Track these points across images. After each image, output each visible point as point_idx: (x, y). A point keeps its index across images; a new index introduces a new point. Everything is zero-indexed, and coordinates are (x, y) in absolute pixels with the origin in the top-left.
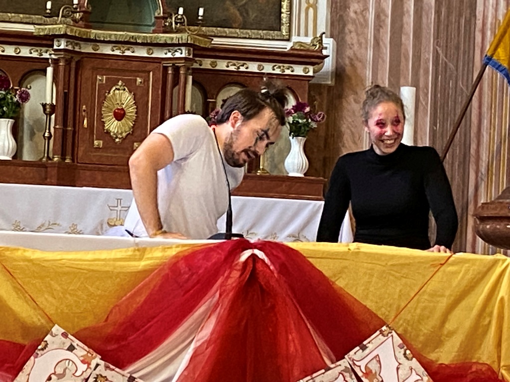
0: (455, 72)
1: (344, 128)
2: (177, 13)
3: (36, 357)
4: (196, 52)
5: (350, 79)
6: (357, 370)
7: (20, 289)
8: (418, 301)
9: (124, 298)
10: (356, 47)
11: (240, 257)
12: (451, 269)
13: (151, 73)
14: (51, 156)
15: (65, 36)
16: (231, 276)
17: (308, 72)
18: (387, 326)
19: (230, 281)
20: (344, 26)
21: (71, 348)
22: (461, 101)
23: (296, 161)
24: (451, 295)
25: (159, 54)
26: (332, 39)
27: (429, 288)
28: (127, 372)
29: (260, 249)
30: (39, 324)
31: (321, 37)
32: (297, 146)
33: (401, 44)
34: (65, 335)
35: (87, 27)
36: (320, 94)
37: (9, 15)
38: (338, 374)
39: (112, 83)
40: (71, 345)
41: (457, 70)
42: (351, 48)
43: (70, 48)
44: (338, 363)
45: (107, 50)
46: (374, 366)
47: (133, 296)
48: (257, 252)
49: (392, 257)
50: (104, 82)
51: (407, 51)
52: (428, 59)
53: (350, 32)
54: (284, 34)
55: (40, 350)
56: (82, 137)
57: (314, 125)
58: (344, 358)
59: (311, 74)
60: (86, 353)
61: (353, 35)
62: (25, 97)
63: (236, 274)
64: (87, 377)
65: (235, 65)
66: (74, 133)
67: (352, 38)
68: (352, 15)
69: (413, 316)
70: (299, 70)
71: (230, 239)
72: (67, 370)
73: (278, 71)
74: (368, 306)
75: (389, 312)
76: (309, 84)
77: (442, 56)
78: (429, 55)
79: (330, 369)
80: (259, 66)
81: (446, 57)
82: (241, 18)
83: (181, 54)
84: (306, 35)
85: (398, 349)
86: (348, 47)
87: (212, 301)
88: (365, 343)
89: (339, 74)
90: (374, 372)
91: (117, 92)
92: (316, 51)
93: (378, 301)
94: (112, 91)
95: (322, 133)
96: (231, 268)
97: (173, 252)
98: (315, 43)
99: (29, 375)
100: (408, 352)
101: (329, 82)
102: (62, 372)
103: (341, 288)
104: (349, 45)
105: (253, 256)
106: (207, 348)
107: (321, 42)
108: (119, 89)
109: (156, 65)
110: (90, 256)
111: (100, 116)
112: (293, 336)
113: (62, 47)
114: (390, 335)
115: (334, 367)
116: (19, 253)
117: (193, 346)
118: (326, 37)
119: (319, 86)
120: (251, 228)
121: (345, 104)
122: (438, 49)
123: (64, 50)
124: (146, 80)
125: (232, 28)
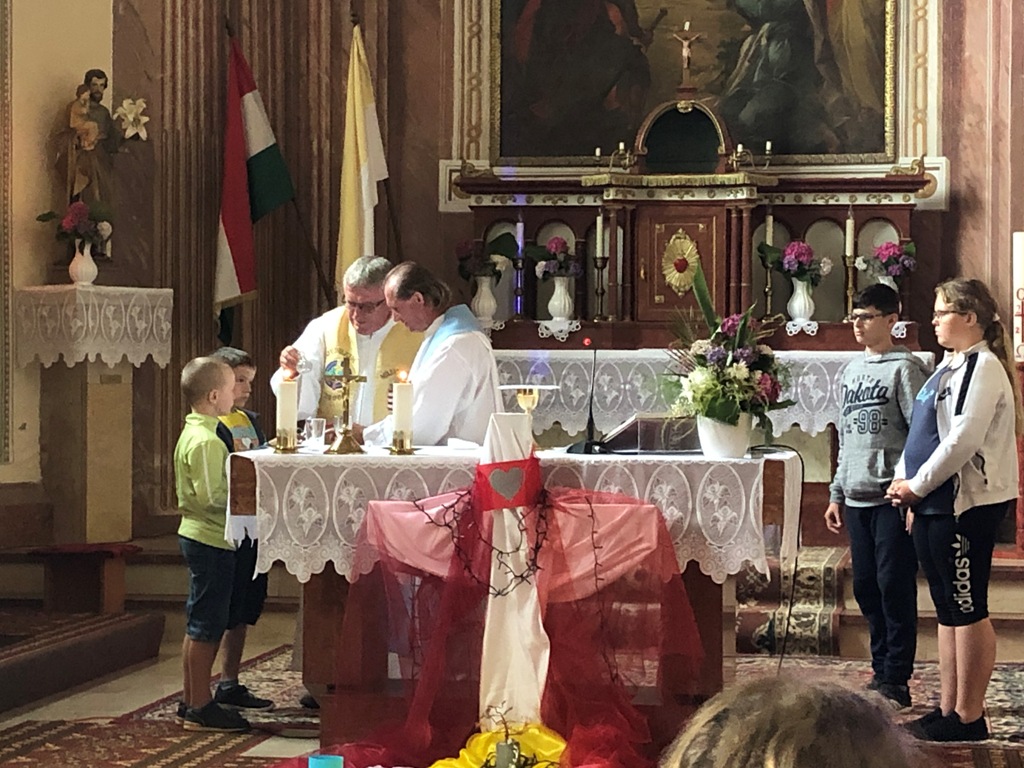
2: (737, 150)
10: (972, 166)
13: (714, 218)
14: (605, 314)
15: (609, 185)
17: (909, 200)
20: (958, 141)
26: (944, 158)
31: (923, 158)
39: (671, 231)
42: (966, 167)
43: (620, 197)
45: (665, 196)
50: (663, 230)
53: (965, 147)
54: (889, 155)
59: (912, 202)
61: (969, 151)
65: (822, 198)
67: (967, 155)
68: (967, 128)
70: (897, 199)
73: (873, 201)
76: (911, 212)
80: (851, 197)
82: (838, 142)
83: (743, 194)
86: (963, 165)
89: (954, 198)
91: (678, 241)
92: (917, 175)
94: (672, 241)
98: (915, 167)
101: (943, 208)
104: (964, 162)
107: (921, 164)
108: (679, 238)
109: (721, 208)
111: (660, 268)
113: (611, 197)
118: (938, 156)
119: (932, 212)
121: (962, 232)
123: (614, 201)
124: (709, 226)
125: (828, 153)
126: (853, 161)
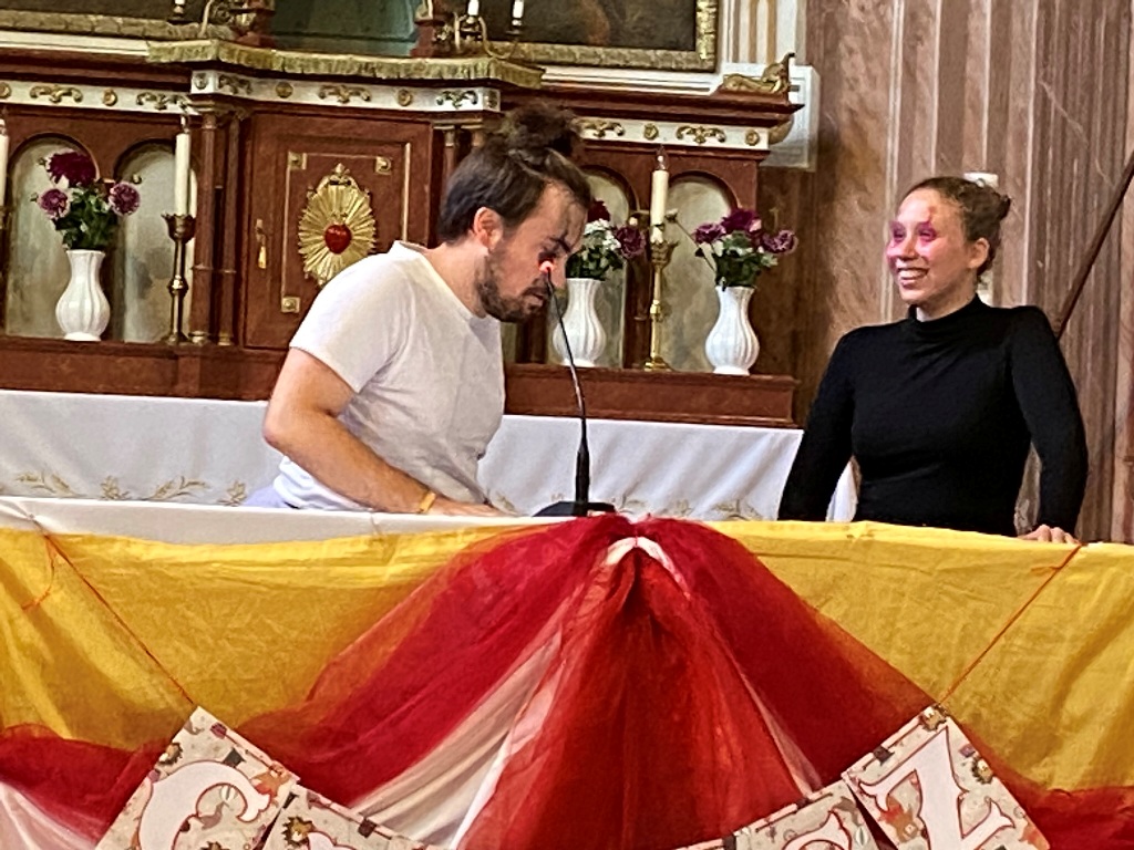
0: (1085, 140)
1: (838, 267)
2: (465, 12)
3: (155, 779)
4: (508, 100)
5: (850, 155)
6: (868, 804)
7: (118, 629)
8: (1004, 652)
9: (350, 647)
10: (863, 87)
11: (606, 555)
12: (1076, 578)
13: (408, 146)
14: (186, 332)
15: (215, 65)
16: (589, 596)
17: (757, 141)
18: (936, 708)
19: (585, 609)
20: (838, 39)
21: (233, 760)
22: (1099, 205)
23: (731, 342)
24: (1074, 639)
25: (424, 103)
26: (810, 68)
27: (1027, 622)
28: (356, 812)
29: (652, 538)
30: (162, 706)
31: (786, 63)
32: (732, 307)
33: (963, 79)
34: (219, 730)
35: (264, 44)
36: (784, 192)
37: (92, 18)
38: (827, 814)
39: (320, 170)
40: (234, 751)
41: (1089, 138)
42: (852, 88)
43: (227, 91)
44: (826, 790)
45: (310, 96)
46: (905, 797)
47: (369, 644)
48: (645, 544)
49: (946, 553)
50: (304, 167)
51: (977, 93)
52: (1024, 112)
53: (851, 51)
54: (704, 56)
55: (163, 763)
56: (255, 290)
57: (770, 260)
58: (840, 778)
59: (763, 145)
60: (265, 769)
61: (858, 59)
62: (128, 201)
63: (597, 593)
64: (267, 824)
65: (594, 127)
66: (238, 279)
67: (853, 66)
68: (855, 13)
69: (991, 684)
70: (736, 138)
71: (584, 514)
72: (224, 809)
73: (689, 140)
74: (891, 664)
75: (939, 674)
76: (758, 168)
77: (1055, 103)
78: (1027, 102)
79: (809, 802)
80: (648, 129)
81: (1065, 106)
82: (607, 23)
83: (475, 103)
84: (753, 59)
85: (960, 757)
86: (846, 85)
87: (544, 652)
88: (885, 744)
89: (826, 145)
90: (906, 810)
91: (333, 188)
92: (775, 95)
93: (916, 651)
94: (321, 186)
95: (789, 277)
96: (589, 580)
97: (457, 545)
98: (774, 78)
99: (140, 818)
100: (982, 764)
101: (805, 165)
102: (212, 813)
103: (833, 623)
104: (848, 80)
105: (637, 553)
106: (534, 759)
107: (785, 74)
108: (336, 183)
109: (423, 127)
110: (275, 554)
111: (295, 243)
112: (726, 730)
113: (209, 89)
114: (941, 726)
115: (819, 799)
116: (116, 549)
117: (503, 754)
118: (797, 64)
119: (782, 171)
120: (631, 491)
121: (838, 211)
122: (1047, 88)
123: (214, 97)
124: (397, 165)
125: (587, 44)
126: (634, 63)
